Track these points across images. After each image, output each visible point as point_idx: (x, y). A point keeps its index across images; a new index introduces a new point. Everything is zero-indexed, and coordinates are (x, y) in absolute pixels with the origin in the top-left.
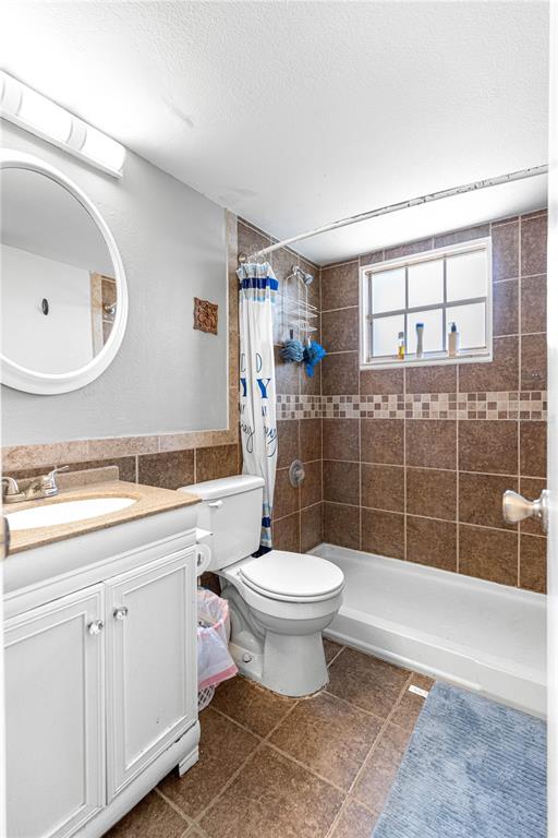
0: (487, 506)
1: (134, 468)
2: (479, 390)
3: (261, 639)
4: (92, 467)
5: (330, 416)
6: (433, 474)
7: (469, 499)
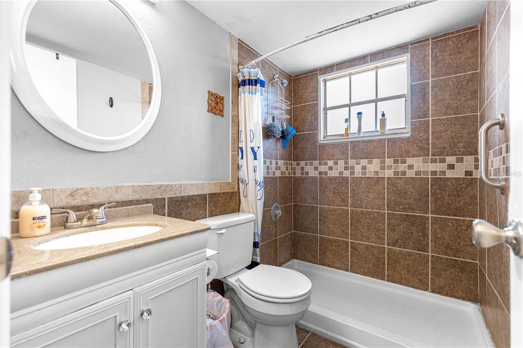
0: (407, 236)
1: (164, 206)
2: (401, 156)
3: (253, 327)
4: (133, 204)
5: (298, 175)
6: (369, 213)
7: (394, 230)
